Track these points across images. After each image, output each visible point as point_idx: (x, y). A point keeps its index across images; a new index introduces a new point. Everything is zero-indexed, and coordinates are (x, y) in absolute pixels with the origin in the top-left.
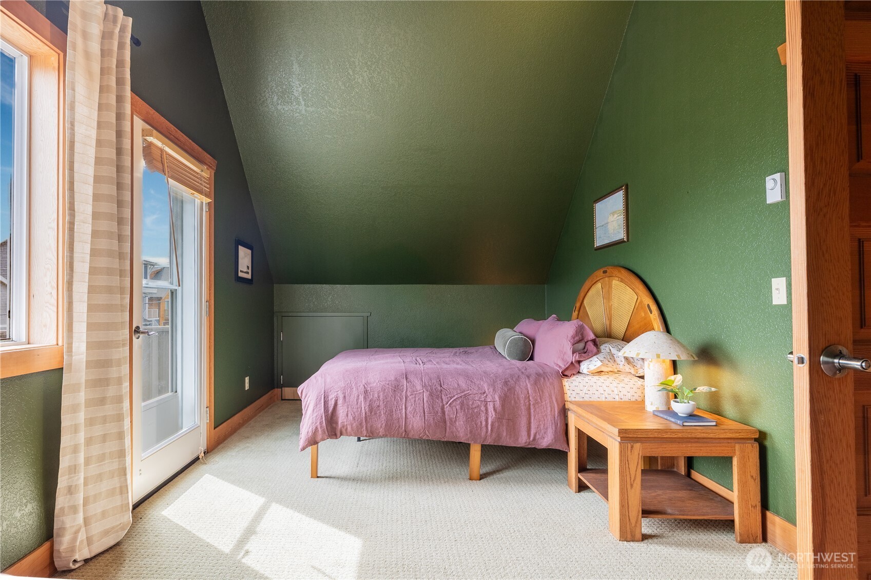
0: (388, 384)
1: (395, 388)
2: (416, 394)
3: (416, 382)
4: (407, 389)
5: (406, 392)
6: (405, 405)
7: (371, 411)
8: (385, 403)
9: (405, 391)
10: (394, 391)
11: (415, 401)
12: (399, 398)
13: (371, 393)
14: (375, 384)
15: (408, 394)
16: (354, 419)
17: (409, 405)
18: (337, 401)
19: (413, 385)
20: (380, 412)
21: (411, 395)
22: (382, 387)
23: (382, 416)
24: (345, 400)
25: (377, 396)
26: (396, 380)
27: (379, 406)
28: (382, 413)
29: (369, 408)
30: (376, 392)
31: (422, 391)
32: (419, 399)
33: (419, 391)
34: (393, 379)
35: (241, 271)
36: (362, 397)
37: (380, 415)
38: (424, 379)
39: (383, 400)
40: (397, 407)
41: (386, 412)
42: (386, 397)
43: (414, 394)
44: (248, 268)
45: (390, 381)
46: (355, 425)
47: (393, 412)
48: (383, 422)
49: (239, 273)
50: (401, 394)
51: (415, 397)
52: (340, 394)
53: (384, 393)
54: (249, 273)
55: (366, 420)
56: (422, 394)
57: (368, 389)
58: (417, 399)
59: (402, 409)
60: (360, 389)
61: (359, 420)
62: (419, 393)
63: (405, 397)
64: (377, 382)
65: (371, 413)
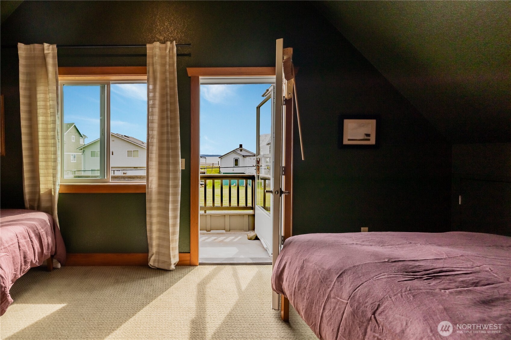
0: (319, 271)
1: (323, 279)
2: (338, 301)
3: (348, 286)
4: (333, 288)
5: (331, 291)
6: (324, 306)
7: (299, 287)
8: (310, 289)
9: (330, 289)
10: (322, 282)
11: (334, 308)
12: (322, 293)
13: (305, 271)
14: (311, 264)
15: (332, 295)
16: (288, 287)
17: (328, 307)
18: (286, 263)
19: (341, 288)
20: (304, 295)
21: (333, 298)
22: (315, 271)
23: (305, 300)
24: (289, 266)
25: (307, 277)
26: (329, 270)
27: (305, 288)
28: (305, 298)
29: (298, 284)
30: (308, 273)
31: (346, 301)
32: (339, 309)
33: (343, 299)
34: (327, 268)
35: (349, 140)
36: (298, 270)
37: (303, 298)
38: (359, 290)
39: (310, 285)
40: (318, 301)
41: (308, 299)
42: (313, 283)
43: (337, 299)
44: (368, 135)
45: (323, 269)
46: (288, 292)
47: (314, 304)
48: (304, 307)
49: (346, 142)
50: (325, 290)
51: (336, 304)
52: (290, 258)
53: (313, 278)
54: (369, 140)
55: (294, 295)
56: (344, 306)
57: (305, 266)
58: (337, 308)
59: (321, 307)
60: (300, 262)
61: (291, 291)
62: (342, 302)
63: (328, 296)
64: (314, 263)
65: (299, 290)
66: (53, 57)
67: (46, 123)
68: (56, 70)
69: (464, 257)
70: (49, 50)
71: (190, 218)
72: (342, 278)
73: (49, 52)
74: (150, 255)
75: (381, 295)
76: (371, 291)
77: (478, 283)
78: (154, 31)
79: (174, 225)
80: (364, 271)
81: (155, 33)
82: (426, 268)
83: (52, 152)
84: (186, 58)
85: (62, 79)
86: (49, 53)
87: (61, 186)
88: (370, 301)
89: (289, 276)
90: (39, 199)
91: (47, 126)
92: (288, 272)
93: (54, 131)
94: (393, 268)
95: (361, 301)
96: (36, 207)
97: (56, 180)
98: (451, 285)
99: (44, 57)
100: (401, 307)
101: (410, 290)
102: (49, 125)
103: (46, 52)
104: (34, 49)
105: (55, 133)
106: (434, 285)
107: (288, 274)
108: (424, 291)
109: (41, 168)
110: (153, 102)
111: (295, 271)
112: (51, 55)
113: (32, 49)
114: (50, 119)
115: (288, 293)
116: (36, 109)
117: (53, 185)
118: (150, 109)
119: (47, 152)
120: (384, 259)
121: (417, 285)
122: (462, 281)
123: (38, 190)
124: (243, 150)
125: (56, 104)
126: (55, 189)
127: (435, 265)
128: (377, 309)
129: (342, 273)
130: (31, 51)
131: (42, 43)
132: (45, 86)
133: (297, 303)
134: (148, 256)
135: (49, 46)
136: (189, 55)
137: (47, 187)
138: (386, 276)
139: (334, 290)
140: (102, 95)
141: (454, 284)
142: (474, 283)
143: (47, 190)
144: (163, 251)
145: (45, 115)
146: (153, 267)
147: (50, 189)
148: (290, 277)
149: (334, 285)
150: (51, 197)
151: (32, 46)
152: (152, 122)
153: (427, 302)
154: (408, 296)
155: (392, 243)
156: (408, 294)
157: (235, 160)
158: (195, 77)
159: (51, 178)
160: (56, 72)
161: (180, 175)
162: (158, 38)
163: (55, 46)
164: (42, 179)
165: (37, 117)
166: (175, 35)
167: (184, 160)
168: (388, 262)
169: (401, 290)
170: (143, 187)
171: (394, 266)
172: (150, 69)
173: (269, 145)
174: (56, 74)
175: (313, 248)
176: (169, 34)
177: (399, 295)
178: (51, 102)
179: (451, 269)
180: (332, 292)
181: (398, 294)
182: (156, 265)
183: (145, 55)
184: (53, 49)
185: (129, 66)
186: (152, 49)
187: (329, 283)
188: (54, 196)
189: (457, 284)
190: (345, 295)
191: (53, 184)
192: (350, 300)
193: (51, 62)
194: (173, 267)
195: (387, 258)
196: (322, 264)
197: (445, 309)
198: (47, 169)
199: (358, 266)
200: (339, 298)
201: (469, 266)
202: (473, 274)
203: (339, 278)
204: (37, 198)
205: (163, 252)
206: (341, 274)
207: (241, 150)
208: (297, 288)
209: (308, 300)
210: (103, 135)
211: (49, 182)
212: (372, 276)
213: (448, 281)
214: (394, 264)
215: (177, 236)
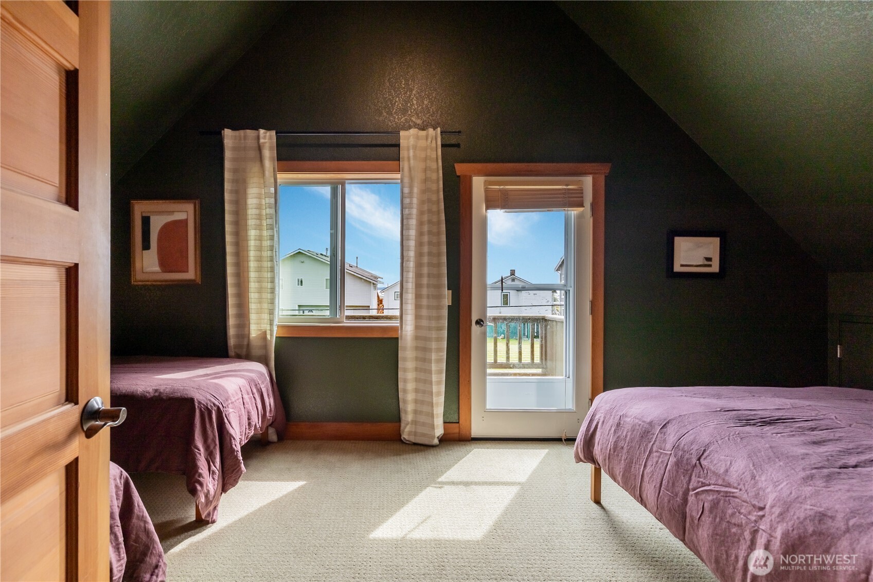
0: (639, 425)
1: (645, 433)
2: (661, 453)
3: (671, 437)
4: (655, 441)
5: (653, 445)
6: (645, 463)
8: (629, 448)
9: (652, 443)
10: (642, 436)
11: (657, 462)
12: (643, 449)
13: (622, 428)
14: (630, 419)
15: (655, 449)
16: (601, 451)
17: (649, 463)
18: (598, 423)
19: (665, 440)
20: (622, 456)
21: (656, 452)
22: (634, 425)
23: (623, 462)
24: (602, 426)
25: (625, 434)
26: (651, 423)
27: (622, 448)
28: (623, 459)
29: (614, 445)
30: (626, 430)
31: (670, 452)
32: (662, 462)
33: (667, 451)
34: (648, 420)
35: (682, 266)
36: (613, 429)
37: (621, 460)
38: (684, 438)
39: (628, 443)
40: (638, 459)
41: (626, 459)
42: (632, 440)
43: (659, 452)
44: (709, 259)
45: (644, 422)
46: (601, 457)
47: (633, 463)
48: (621, 470)
49: (677, 268)
50: (647, 445)
51: (659, 457)
52: (602, 417)
53: (632, 434)
54: (710, 266)
55: (609, 458)
56: (668, 457)
57: (622, 422)
58: (660, 460)
59: (642, 465)
60: (616, 419)
61: (604, 455)
62: (665, 454)
63: (650, 451)
64: (633, 417)
65: (614, 452)
66: (271, 149)
67: (260, 238)
68: (274, 165)
69: (810, 407)
70: (265, 139)
71: (459, 373)
72: (665, 429)
73: (266, 141)
74: (403, 425)
75: (707, 441)
76: (698, 437)
77: (816, 428)
78: (409, 113)
79: (439, 383)
80: (690, 419)
81: (410, 115)
82: (763, 417)
83: (269, 279)
84: (454, 149)
85: (282, 177)
86: (265, 143)
87: (278, 326)
88: (695, 447)
89: (601, 438)
90: (248, 345)
91: (261, 244)
92: (600, 433)
93: (272, 250)
94: (725, 416)
95: (686, 449)
96: (245, 354)
97: (273, 318)
98: (786, 430)
99: (259, 149)
100: (726, 449)
101: (738, 434)
102: (263, 242)
103: (262, 141)
104: (245, 137)
105: (273, 253)
106: (767, 430)
107: (601, 435)
108: (754, 434)
109: (252, 302)
110: (409, 211)
111: (610, 430)
112: (267, 145)
113: (242, 137)
114: (266, 233)
115: (601, 459)
116: (246, 220)
117: (269, 326)
118: (405, 221)
119: (261, 279)
120: (716, 409)
121: (747, 430)
122: (799, 427)
123: (247, 333)
124: (515, 280)
125: (274, 213)
126: (271, 331)
127: (773, 414)
128: (703, 454)
129: (666, 423)
130: (240, 139)
131: (256, 128)
132: (259, 188)
133: (612, 468)
134: (400, 426)
135: (266, 133)
136: (458, 146)
137: (259, 328)
138: (715, 423)
139: (657, 443)
140: (334, 200)
141: (789, 429)
142: (812, 428)
143: (259, 333)
144: (422, 419)
145: (259, 227)
146: (407, 442)
147: (263, 331)
148: (604, 438)
149: (656, 438)
150: (266, 342)
151: (242, 132)
152: (408, 239)
153: (754, 442)
154: (736, 439)
155: (731, 395)
156: (736, 437)
157: (503, 295)
158: (465, 176)
159: (266, 316)
160: (274, 168)
161: (445, 313)
162: (414, 122)
163: (273, 133)
164: (253, 317)
165: (246, 230)
166: (438, 117)
167: (451, 291)
168: (720, 411)
169: (730, 434)
170: (394, 329)
171: (726, 415)
172: (404, 164)
173: (560, 272)
174: (274, 171)
175: (632, 401)
176: (430, 117)
177: (727, 438)
178: (268, 211)
179: (791, 417)
180: (655, 446)
181: (725, 437)
182: (412, 439)
183: (398, 146)
184: (271, 138)
185: (375, 160)
186: (408, 138)
187: (651, 436)
188: (271, 341)
189: (792, 429)
190: (669, 446)
191: (269, 323)
192: (674, 451)
193: (269, 154)
194: (436, 441)
195: (720, 408)
196: (642, 417)
197: (771, 447)
198: (260, 303)
199: (684, 415)
200: (662, 451)
201: (813, 414)
202: (815, 421)
203: (663, 429)
204: (245, 343)
205: (422, 421)
206: (665, 425)
207: (513, 280)
208: (612, 450)
209: (627, 461)
210: (334, 256)
211: (262, 321)
212: (700, 424)
213: (783, 427)
214: (726, 413)
215: (442, 399)
